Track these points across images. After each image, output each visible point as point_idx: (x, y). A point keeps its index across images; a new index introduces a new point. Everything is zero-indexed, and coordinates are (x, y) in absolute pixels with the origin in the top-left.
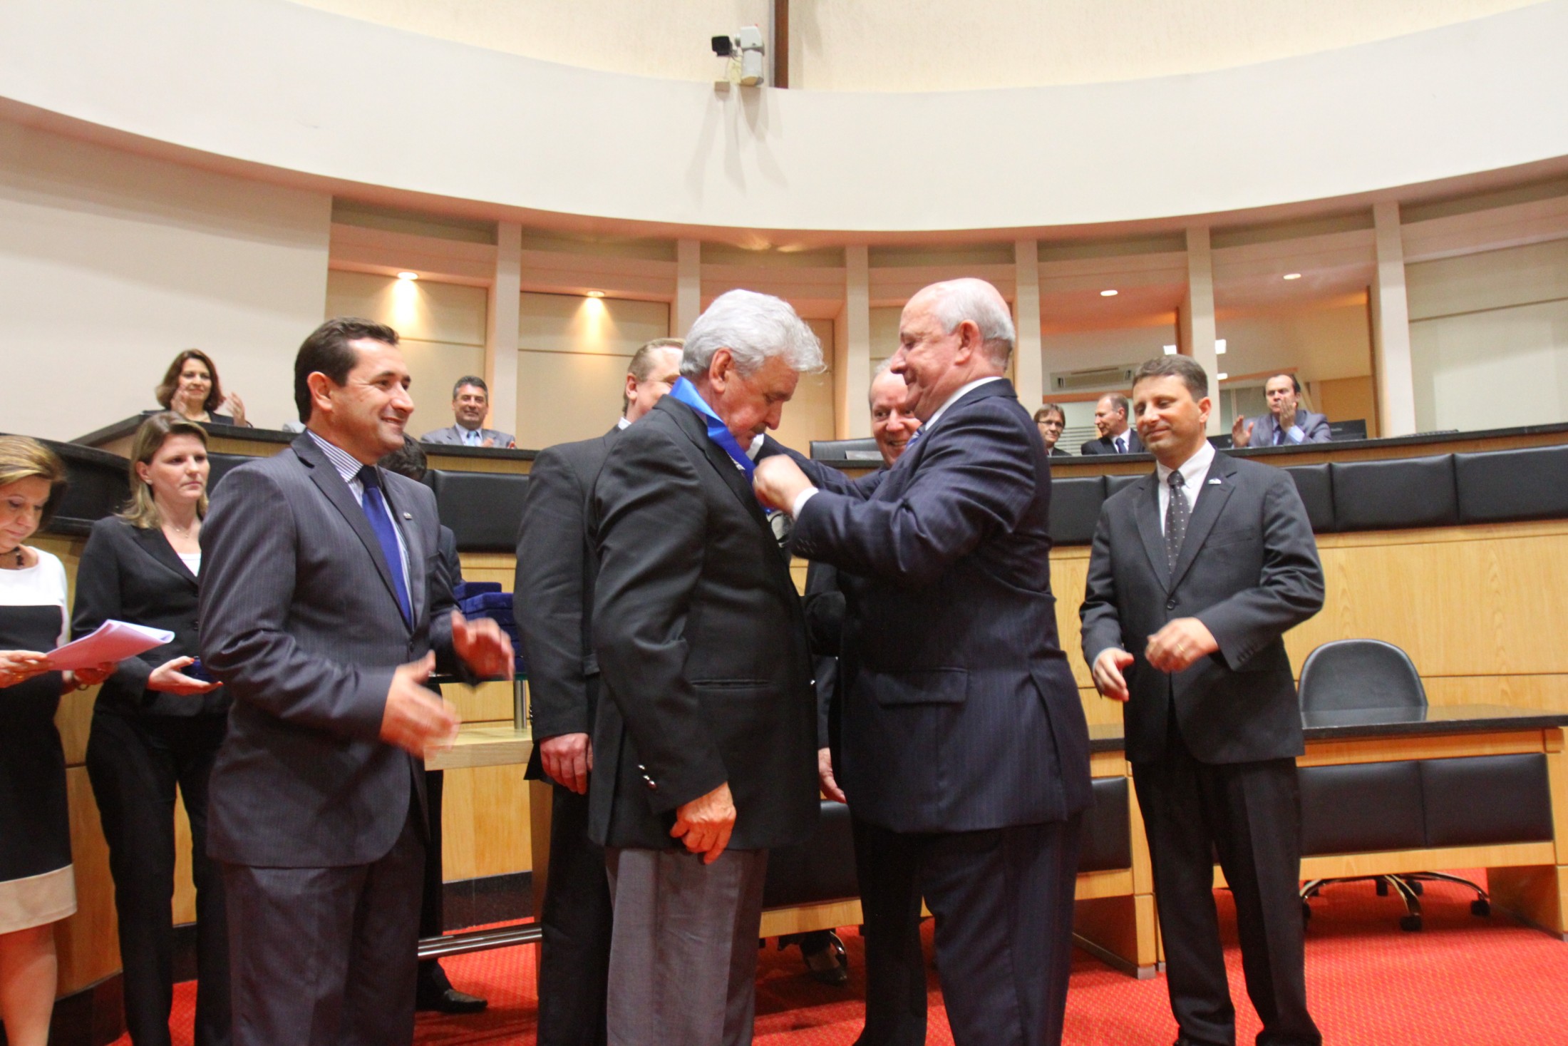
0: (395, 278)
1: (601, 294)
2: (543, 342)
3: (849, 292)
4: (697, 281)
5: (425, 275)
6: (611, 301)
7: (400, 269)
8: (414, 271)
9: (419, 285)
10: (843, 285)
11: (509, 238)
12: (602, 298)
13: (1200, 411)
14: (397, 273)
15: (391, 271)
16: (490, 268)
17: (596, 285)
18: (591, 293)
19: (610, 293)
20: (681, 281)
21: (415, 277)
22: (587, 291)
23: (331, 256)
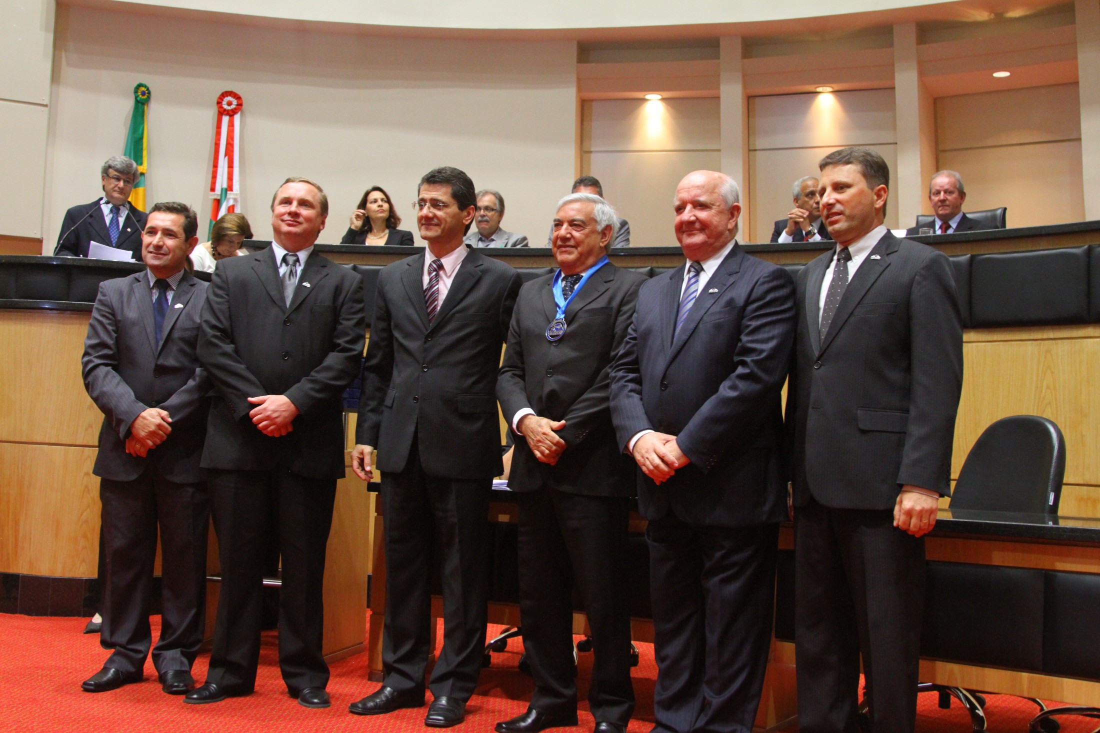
0: (644, 100)
1: (830, 89)
2: (780, 140)
3: (1079, 50)
4: (914, 65)
5: (667, 94)
6: (840, 93)
7: (646, 93)
8: (657, 93)
9: (664, 104)
10: (1074, 44)
11: (730, 52)
12: (832, 92)
13: (875, 197)
14: (645, 95)
15: (640, 95)
16: (714, 81)
17: (824, 82)
18: (820, 89)
19: (837, 87)
20: (897, 66)
21: (660, 97)
22: (816, 88)
23: (579, 90)
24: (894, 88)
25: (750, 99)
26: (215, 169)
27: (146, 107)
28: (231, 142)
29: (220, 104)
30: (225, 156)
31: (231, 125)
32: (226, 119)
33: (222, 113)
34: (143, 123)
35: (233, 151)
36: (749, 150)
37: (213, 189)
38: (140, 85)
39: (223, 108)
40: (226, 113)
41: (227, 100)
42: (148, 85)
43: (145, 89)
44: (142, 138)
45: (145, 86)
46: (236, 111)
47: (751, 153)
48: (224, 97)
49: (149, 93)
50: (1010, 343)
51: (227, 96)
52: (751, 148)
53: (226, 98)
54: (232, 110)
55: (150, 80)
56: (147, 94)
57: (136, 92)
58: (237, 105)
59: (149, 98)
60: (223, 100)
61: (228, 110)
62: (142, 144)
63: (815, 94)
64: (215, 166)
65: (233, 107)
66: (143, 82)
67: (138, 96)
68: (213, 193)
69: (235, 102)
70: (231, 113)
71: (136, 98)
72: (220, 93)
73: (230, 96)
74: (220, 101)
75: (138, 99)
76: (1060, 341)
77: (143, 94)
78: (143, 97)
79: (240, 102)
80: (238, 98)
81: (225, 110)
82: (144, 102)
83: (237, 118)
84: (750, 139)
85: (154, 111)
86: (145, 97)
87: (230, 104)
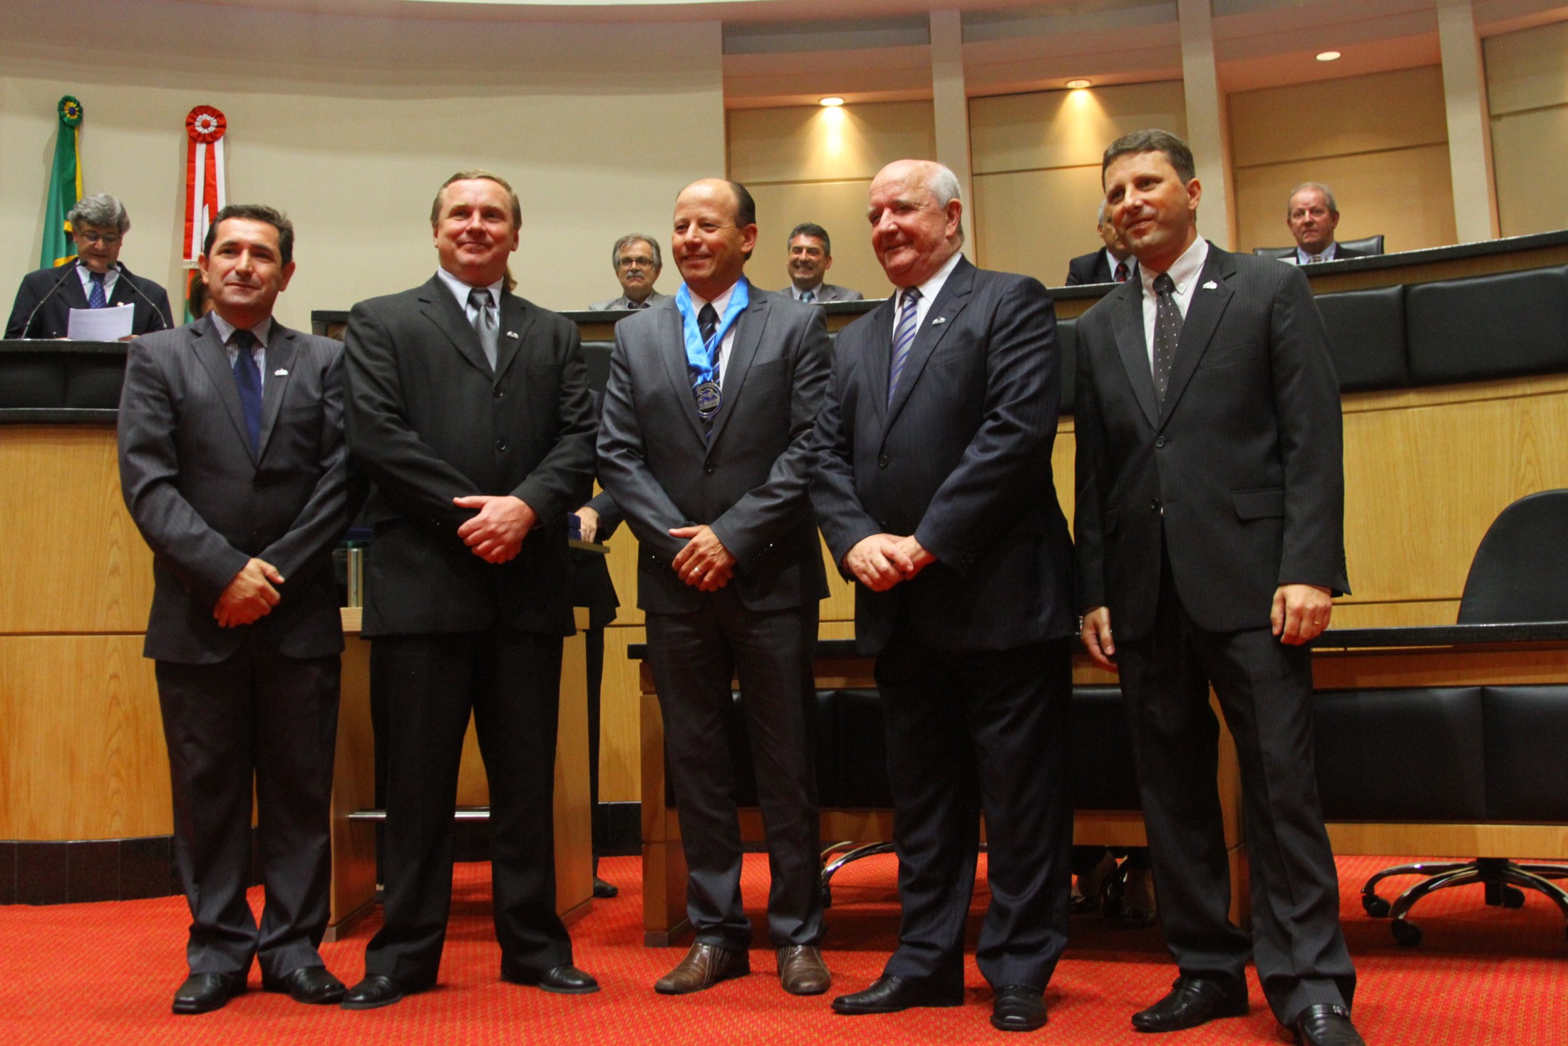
0: (819, 107)
1: (1086, 84)
2: (1017, 159)
4: (1209, 44)
5: (851, 98)
6: (1101, 90)
7: (820, 96)
8: (836, 95)
9: (849, 110)
10: (1433, 10)
12: (1092, 88)
13: (1189, 196)
14: (820, 101)
15: (811, 99)
16: (924, 75)
17: (1077, 73)
18: (1071, 85)
19: (1097, 80)
20: (1185, 48)
21: (841, 101)
22: (1066, 83)
23: (726, 95)
24: (1181, 80)
25: (971, 100)
26: (189, 224)
27: (76, 133)
28: (213, 182)
29: (191, 127)
30: (204, 204)
31: (210, 156)
32: (201, 149)
33: (194, 138)
34: (74, 156)
35: (216, 196)
36: (973, 175)
37: (188, 255)
38: (66, 100)
39: (196, 131)
40: (201, 138)
41: (201, 121)
42: (77, 98)
43: (75, 106)
44: (74, 180)
45: (75, 101)
46: (217, 136)
47: (975, 178)
48: (197, 116)
49: (81, 111)
50: (1469, 404)
51: (202, 114)
52: (976, 171)
53: (200, 117)
54: (211, 135)
55: (82, 92)
56: (78, 113)
57: (61, 109)
58: (217, 127)
59: (80, 118)
60: (195, 120)
61: (204, 135)
62: (75, 189)
63: (1062, 92)
64: (189, 219)
65: (212, 129)
66: (72, 94)
67: (65, 116)
68: (189, 261)
69: (214, 122)
70: (210, 140)
71: (62, 118)
72: (191, 109)
73: (206, 113)
74: (192, 121)
75: (66, 119)
76: (1542, 398)
77: (72, 112)
78: (72, 118)
79: (222, 122)
80: (218, 115)
81: (200, 134)
82: (74, 125)
83: (219, 146)
84: (973, 159)
85: (90, 139)
86: (75, 117)
87: (206, 125)
